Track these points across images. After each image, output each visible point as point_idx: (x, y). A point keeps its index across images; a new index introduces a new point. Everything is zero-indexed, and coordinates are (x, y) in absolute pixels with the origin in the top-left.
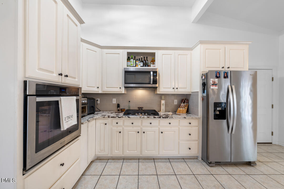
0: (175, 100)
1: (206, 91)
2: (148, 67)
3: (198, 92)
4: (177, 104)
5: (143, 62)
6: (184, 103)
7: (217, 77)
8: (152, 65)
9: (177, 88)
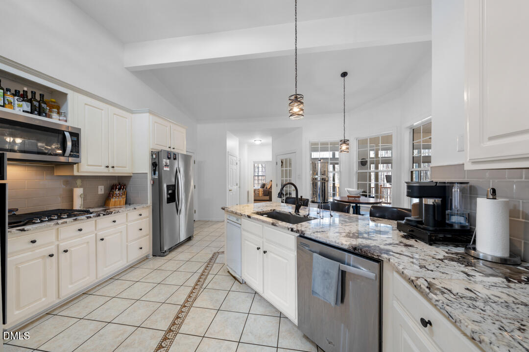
0: (100, 187)
1: (157, 172)
2: (40, 115)
3: (147, 173)
4: (103, 192)
5: (30, 101)
6: (119, 189)
7: (169, 158)
8: (55, 115)
9: (113, 167)
